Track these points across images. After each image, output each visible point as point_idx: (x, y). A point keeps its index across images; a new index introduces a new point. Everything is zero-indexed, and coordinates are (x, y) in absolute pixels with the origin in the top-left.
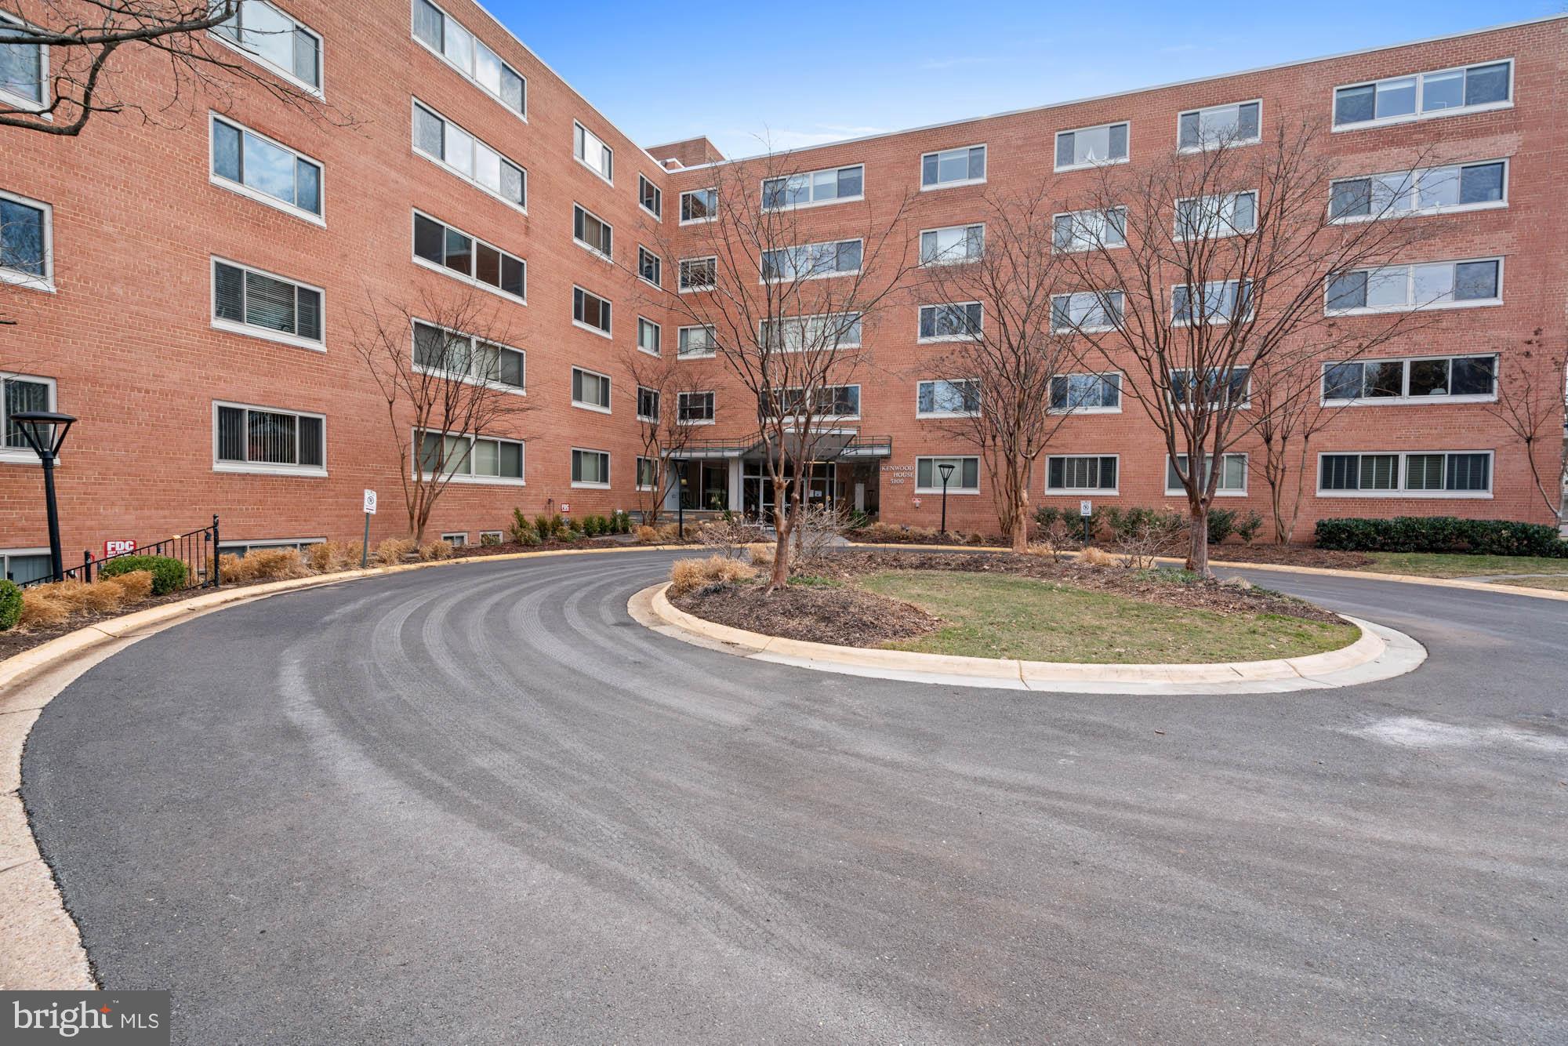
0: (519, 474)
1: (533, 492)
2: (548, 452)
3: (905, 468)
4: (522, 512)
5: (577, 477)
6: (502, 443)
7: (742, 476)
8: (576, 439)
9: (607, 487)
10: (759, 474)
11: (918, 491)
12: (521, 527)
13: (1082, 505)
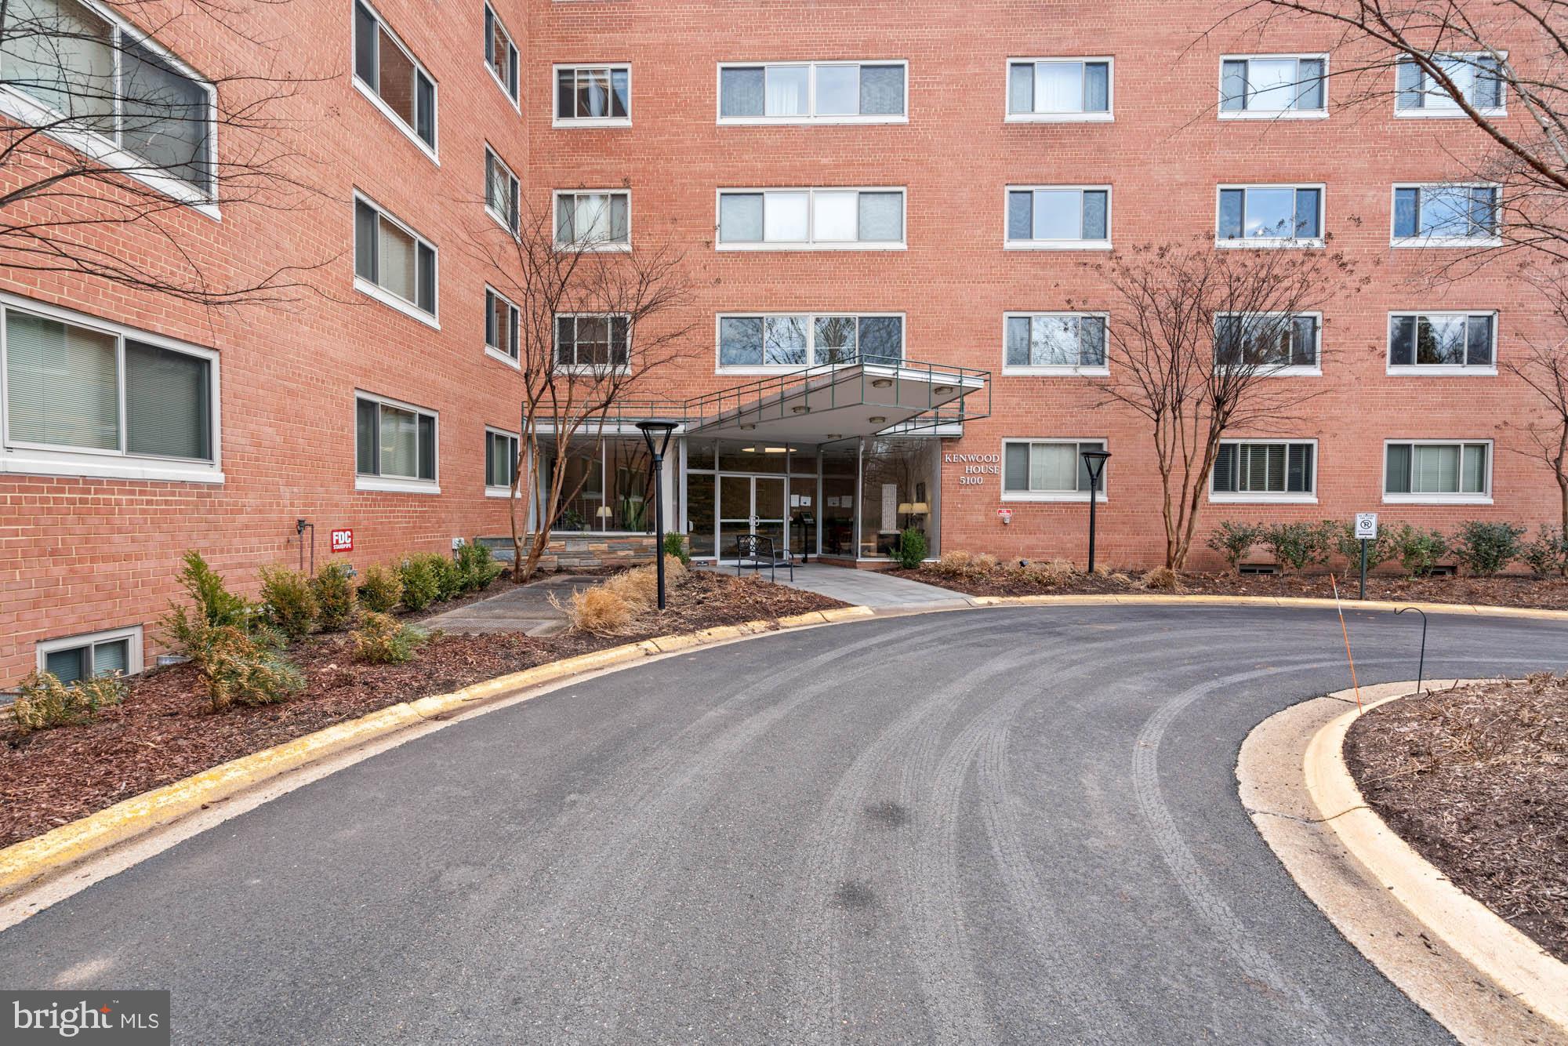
0: (201, 449)
1: (251, 500)
2: (291, 393)
3: (984, 458)
4: (213, 563)
5: (369, 464)
6: (131, 344)
7: (684, 471)
8: (366, 373)
9: (431, 488)
10: (713, 468)
11: (1007, 497)
12: (212, 614)
13: (1359, 520)
